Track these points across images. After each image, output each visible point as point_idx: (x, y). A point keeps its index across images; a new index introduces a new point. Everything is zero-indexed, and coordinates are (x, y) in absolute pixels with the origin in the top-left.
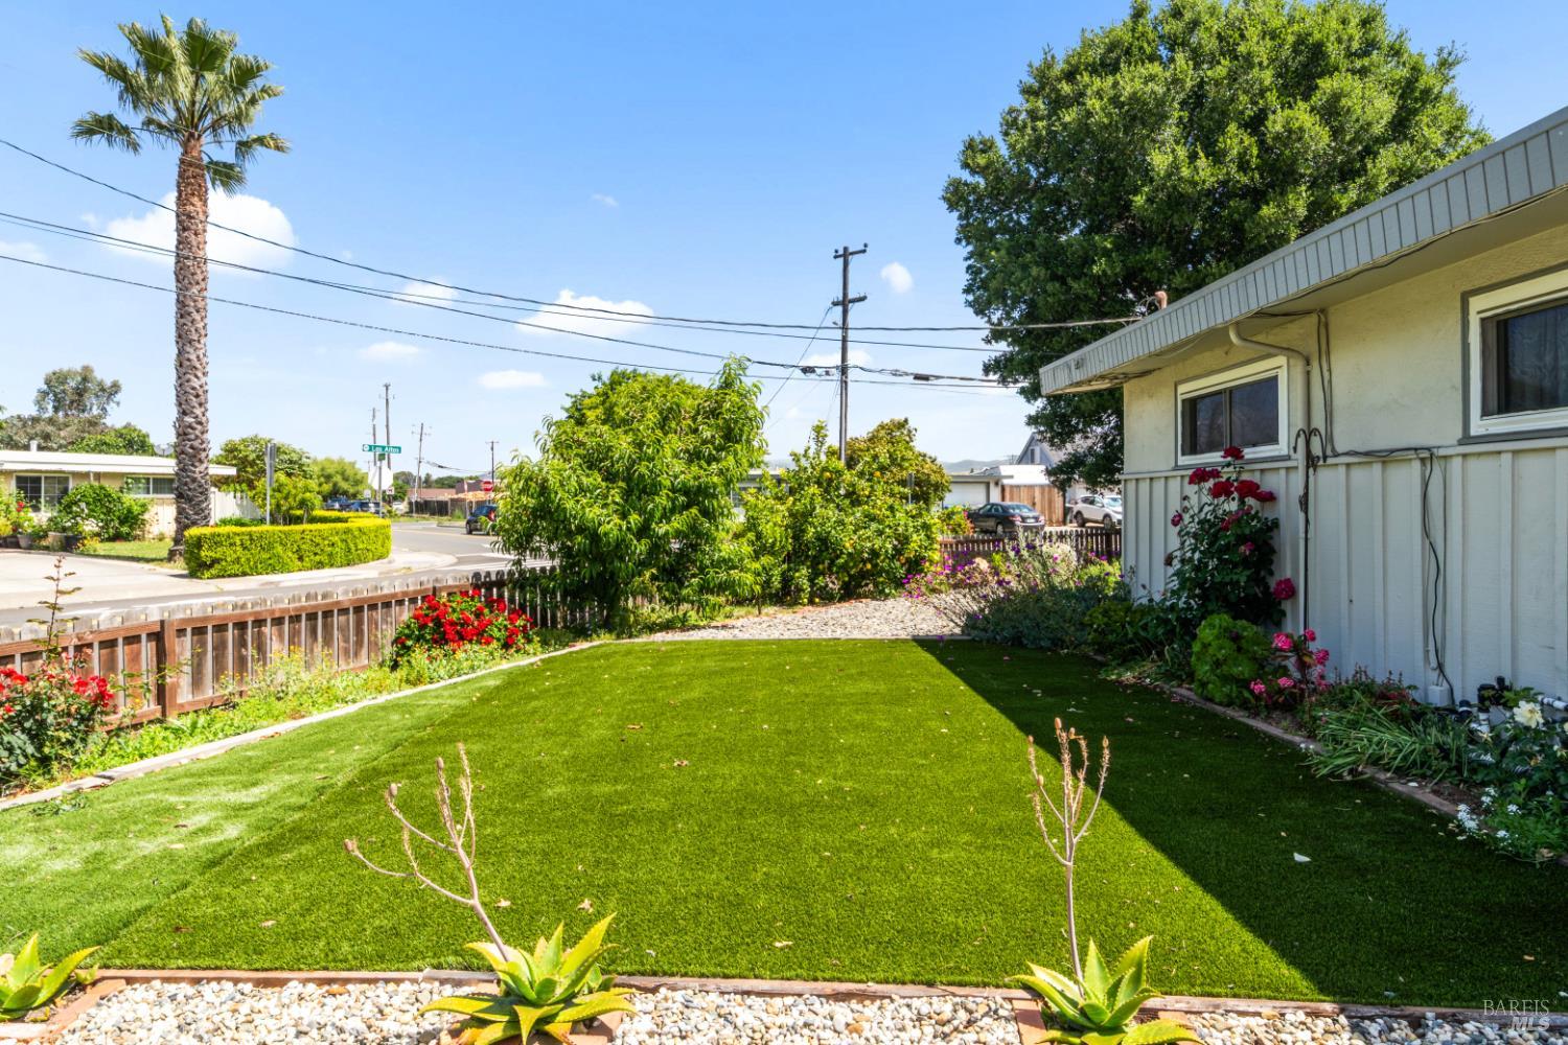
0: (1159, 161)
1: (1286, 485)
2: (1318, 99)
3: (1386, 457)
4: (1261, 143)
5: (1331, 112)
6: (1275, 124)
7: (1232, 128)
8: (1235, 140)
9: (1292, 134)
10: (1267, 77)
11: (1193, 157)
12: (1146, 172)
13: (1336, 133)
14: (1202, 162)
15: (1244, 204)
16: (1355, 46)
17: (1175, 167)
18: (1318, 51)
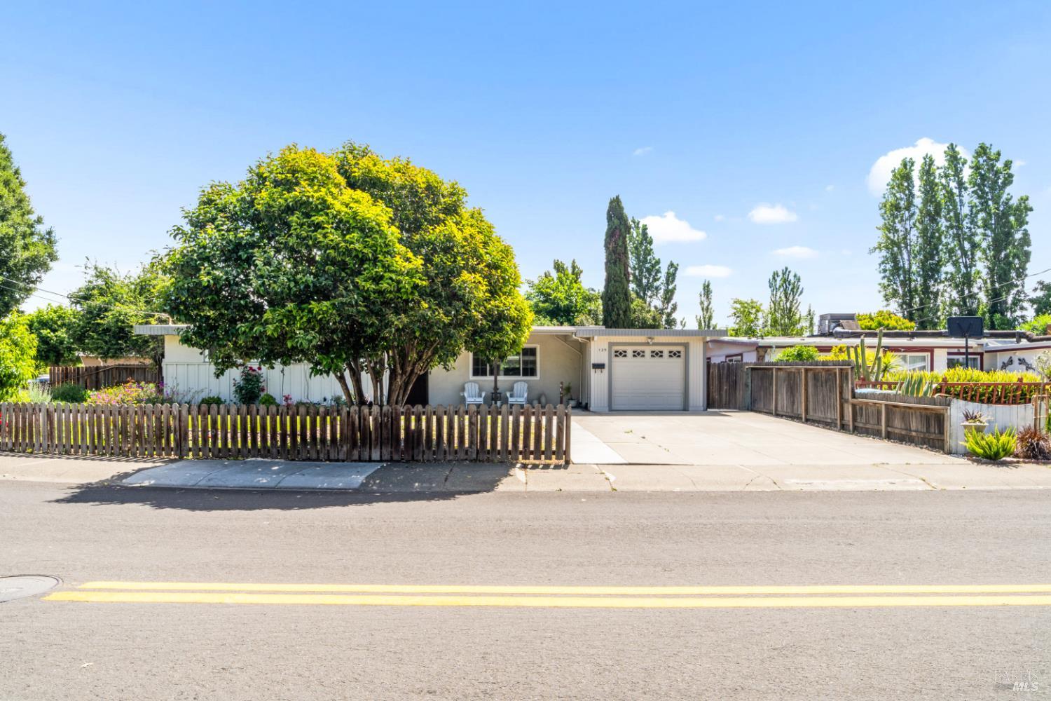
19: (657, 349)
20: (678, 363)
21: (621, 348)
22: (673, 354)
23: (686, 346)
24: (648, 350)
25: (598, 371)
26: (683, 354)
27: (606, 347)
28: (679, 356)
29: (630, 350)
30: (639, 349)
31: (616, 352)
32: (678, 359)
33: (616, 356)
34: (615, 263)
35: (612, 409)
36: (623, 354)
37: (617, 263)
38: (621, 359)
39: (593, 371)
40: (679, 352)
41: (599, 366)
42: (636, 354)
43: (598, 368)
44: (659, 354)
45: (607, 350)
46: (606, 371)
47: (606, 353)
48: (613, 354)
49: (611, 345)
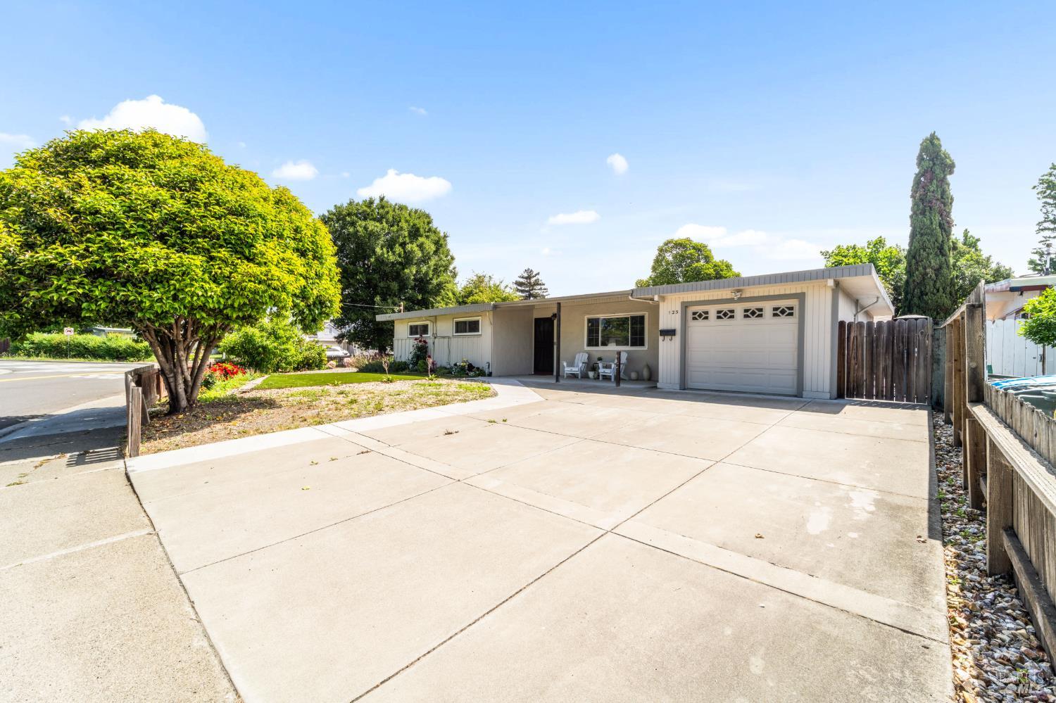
0: (378, 250)
1: (430, 342)
2: (418, 243)
3: (444, 337)
4: (405, 252)
5: (421, 246)
6: (409, 247)
7: (397, 245)
8: (398, 249)
9: (412, 252)
10: (406, 234)
11: (388, 252)
12: (374, 252)
13: (423, 253)
14: (390, 253)
15: (400, 267)
16: (427, 230)
17: (383, 254)
18: (418, 229)
19: (753, 305)
20: (789, 324)
21: (700, 309)
22: (778, 312)
23: (801, 297)
24: (739, 309)
25: (668, 338)
26: (796, 311)
27: (678, 308)
28: (791, 314)
29: (713, 310)
30: (725, 307)
31: (694, 314)
32: (790, 319)
33: (694, 319)
34: (923, 213)
35: (687, 389)
36: (704, 316)
37: (927, 213)
38: (700, 322)
39: (661, 338)
40: (791, 308)
41: (670, 333)
42: (721, 315)
43: (667, 335)
44: (758, 313)
45: (680, 312)
46: (677, 338)
47: (678, 317)
48: (690, 316)
49: (685, 306)
